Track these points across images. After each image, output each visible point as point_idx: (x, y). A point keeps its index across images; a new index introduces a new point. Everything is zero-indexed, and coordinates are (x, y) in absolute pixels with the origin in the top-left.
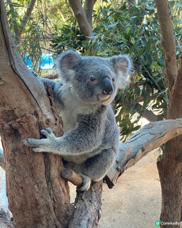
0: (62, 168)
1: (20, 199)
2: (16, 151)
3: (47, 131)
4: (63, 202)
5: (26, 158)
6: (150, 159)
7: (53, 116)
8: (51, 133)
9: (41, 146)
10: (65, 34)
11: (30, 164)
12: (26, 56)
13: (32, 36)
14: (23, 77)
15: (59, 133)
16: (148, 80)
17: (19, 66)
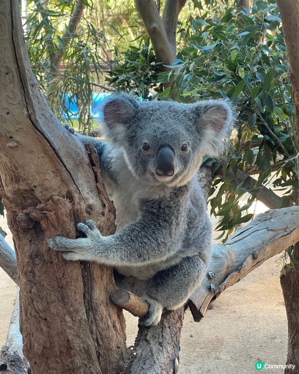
0: (113, 287)
1: (42, 338)
2: (36, 258)
3: (88, 226)
4: (114, 345)
5: (52, 269)
6: (270, 270)
7: (98, 199)
8: (94, 228)
9: (77, 251)
10: (132, 60)
11: (58, 280)
12: (67, 98)
13: (77, 65)
14: (48, 135)
15: (109, 229)
16: (268, 138)
17: (43, 116)
